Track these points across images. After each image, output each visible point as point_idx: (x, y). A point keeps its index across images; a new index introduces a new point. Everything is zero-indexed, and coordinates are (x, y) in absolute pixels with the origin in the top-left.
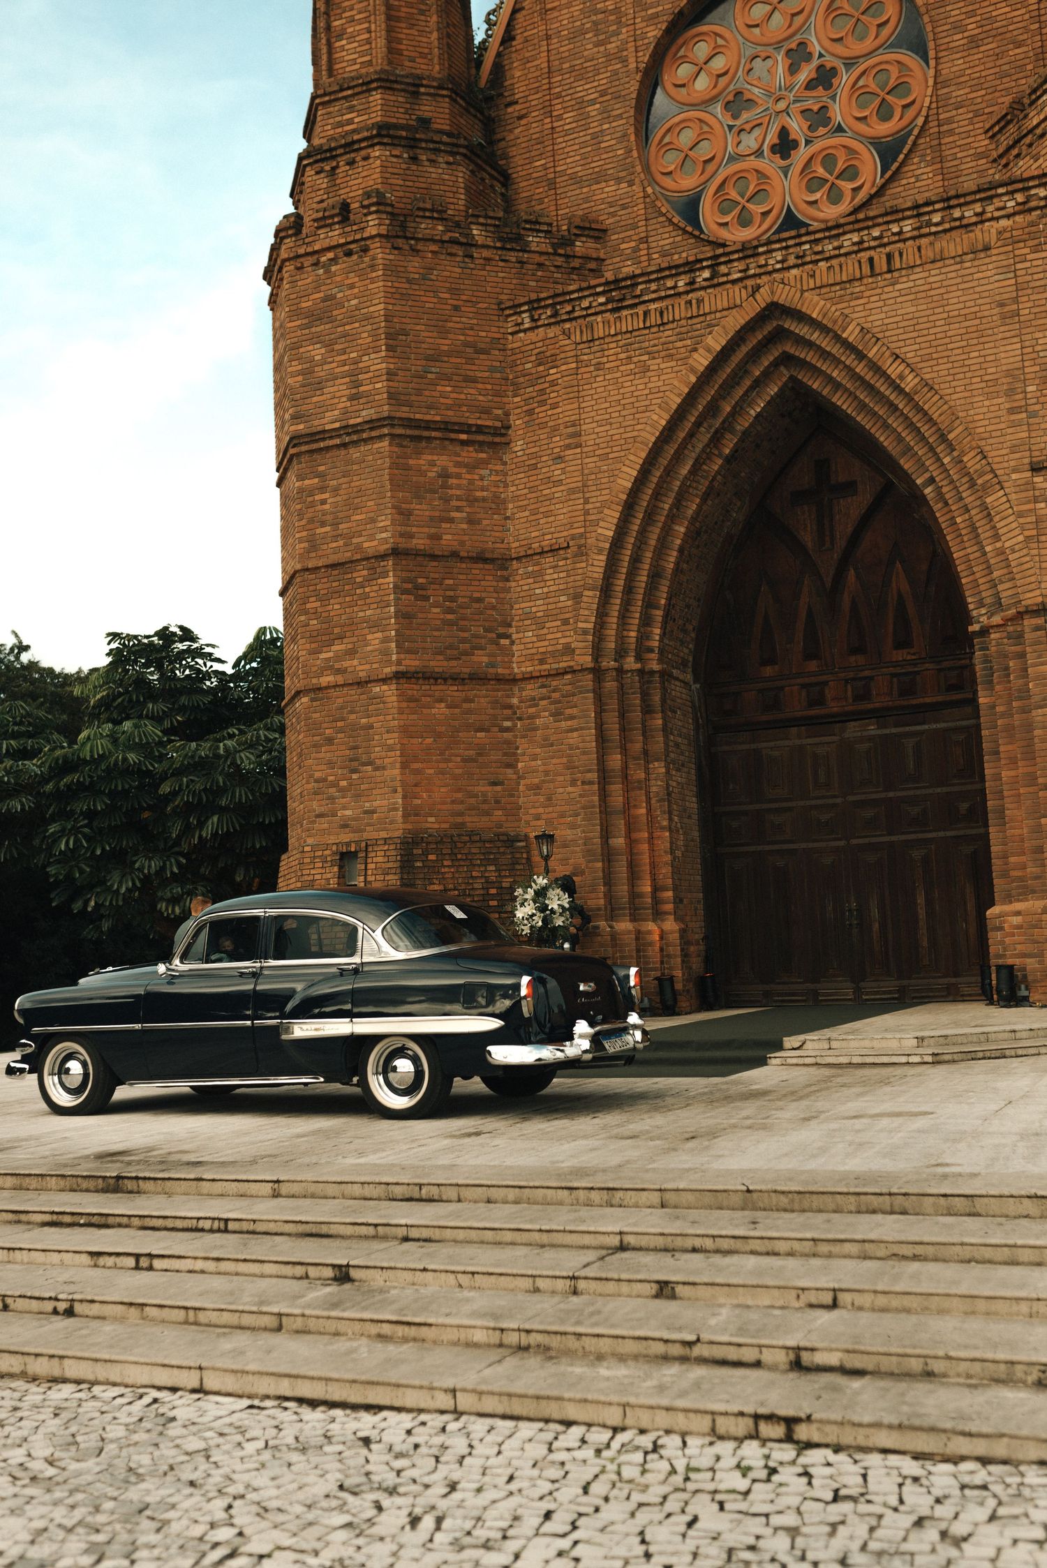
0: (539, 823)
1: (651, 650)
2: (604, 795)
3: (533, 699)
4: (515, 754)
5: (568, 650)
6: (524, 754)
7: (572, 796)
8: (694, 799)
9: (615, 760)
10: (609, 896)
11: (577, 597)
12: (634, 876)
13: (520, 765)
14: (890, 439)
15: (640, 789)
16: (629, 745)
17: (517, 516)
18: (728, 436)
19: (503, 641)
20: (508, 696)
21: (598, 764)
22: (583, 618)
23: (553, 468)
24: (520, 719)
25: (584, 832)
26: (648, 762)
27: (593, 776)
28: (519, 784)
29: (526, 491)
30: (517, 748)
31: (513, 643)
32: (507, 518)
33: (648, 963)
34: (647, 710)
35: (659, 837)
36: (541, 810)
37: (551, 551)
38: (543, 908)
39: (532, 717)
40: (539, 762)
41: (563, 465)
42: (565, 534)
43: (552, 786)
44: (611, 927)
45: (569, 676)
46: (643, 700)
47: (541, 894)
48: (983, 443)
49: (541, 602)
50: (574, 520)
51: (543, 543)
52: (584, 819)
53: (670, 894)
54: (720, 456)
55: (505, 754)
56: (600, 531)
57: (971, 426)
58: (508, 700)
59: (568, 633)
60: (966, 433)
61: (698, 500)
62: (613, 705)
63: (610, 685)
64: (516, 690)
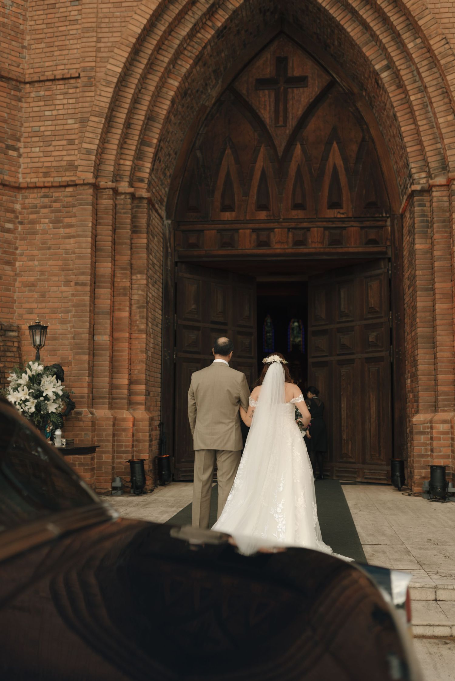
0: (32, 316)
1: (141, 180)
2: (93, 297)
3: (36, 207)
4: (14, 254)
5: (72, 167)
6: (22, 255)
7: (65, 294)
8: (160, 312)
9: (105, 268)
10: (91, 386)
11: (83, 121)
12: (113, 370)
13: (18, 264)
14: (356, 31)
15: (125, 295)
16: (117, 257)
17: (33, 47)
18: (221, 12)
19: (11, 153)
20: (12, 202)
21: (91, 269)
22: (88, 140)
23: (70, 9)
24: (21, 223)
25: (73, 327)
26: (132, 274)
27: (87, 278)
28: (15, 280)
29: (44, 26)
30: (16, 249)
31: (20, 156)
32: (23, 47)
33: (121, 446)
34: (135, 230)
35: (137, 338)
36: (34, 305)
37: (63, 79)
38: (38, 395)
39: (33, 222)
40: (36, 263)
41: (79, 7)
42: (77, 66)
43: (46, 284)
44: (92, 413)
45: (70, 189)
46: (132, 222)
47: (35, 380)
48: (446, 31)
49: (50, 123)
50: (86, 54)
51: (55, 72)
52: (74, 316)
53: (143, 387)
54: (212, 27)
55: (5, 252)
56: (109, 66)
57: (437, 16)
58: (11, 205)
59: (72, 152)
60: (433, 21)
61: (191, 62)
62: (108, 219)
63: (106, 202)
64: (20, 197)
